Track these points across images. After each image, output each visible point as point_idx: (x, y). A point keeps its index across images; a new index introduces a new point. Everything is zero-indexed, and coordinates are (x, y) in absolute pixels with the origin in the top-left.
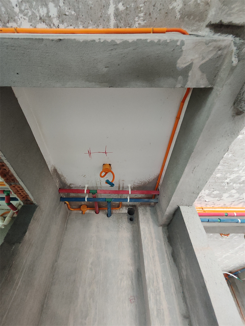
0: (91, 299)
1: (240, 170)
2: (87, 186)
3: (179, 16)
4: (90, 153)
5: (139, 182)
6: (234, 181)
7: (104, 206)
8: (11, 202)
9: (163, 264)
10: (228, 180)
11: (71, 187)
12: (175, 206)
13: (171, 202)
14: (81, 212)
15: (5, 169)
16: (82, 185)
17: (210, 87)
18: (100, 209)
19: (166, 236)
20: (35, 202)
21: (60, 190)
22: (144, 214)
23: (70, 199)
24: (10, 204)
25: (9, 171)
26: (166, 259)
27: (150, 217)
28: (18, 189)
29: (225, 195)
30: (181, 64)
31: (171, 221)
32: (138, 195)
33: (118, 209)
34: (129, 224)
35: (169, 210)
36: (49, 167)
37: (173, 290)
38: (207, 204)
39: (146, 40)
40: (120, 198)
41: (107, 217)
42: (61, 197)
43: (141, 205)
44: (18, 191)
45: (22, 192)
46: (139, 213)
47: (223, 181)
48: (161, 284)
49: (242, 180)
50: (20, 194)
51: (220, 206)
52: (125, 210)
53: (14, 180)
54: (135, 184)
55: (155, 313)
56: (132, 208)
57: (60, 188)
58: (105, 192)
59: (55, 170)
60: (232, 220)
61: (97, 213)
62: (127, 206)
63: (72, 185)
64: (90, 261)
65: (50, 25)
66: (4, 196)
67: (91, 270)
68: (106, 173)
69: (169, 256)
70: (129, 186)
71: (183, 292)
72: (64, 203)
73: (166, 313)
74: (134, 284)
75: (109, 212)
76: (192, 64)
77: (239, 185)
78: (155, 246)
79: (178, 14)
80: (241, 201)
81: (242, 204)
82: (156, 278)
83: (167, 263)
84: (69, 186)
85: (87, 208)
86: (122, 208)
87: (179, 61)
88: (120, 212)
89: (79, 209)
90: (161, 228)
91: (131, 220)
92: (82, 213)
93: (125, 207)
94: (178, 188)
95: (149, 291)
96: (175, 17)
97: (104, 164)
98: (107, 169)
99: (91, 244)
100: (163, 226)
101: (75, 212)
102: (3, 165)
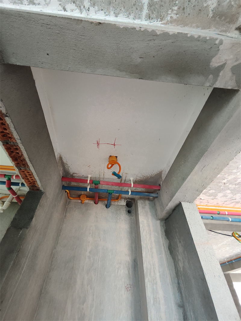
0: (89, 286)
1: (238, 172)
2: (89, 176)
3: (211, 15)
4: (98, 144)
5: (141, 176)
6: (230, 182)
7: (103, 197)
8: (12, 187)
9: (160, 256)
10: (225, 181)
11: (74, 176)
12: (177, 202)
13: (174, 197)
14: (80, 201)
15: (18, 153)
16: (85, 175)
17: (236, 88)
18: (99, 199)
19: (163, 230)
20: (41, 189)
21: (64, 178)
22: (143, 208)
23: (70, 188)
24: (10, 189)
25: (22, 155)
26: (163, 252)
27: (149, 211)
28: (27, 174)
29: (220, 195)
30: (215, 63)
31: (170, 215)
32: (138, 189)
33: (117, 201)
34: (127, 216)
35: (171, 205)
36: (56, 154)
37: (168, 280)
38: (201, 202)
39: (187, 34)
40: (120, 190)
41: (106, 208)
42: (63, 185)
43: (141, 198)
44: (26, 176)
45: (31, 177)
46: (138, 206)
47: (221, 181)
48: (158, 275)
49: (238, 182)
50: (28, 179)
51: (213, 204)
52: (123, 203)
53: (25, 165)
54: (137, 178)
55: (152, 301)
56: (130, 201)
57: (63, 177)
58: (108, 183)
59: (61, 158)
60: (224, 218)
61: (96, 203)
62: (125, 199)
63: (74, 174)
64: (89, 250)
65: (80, 7)
66: (5, 180)
67: (89, 258)
68: (113, 165)
69: (166, 249)
70: (132, 179)
71: (179, 283)
72: (65, 192)
73: (162, 301)
74: (131, 273)
75: (109, 203)
76: (225, 64)
77: (234, 186)
78: (153, 239)
79: (211, 12)
80: (233, 201)
81: (234, 203)
82: (154, 268)
83: (164, 255)
84: (72, 175)
85: (87, 197)
86: (121, 200)
87: (213, 60)
88: (119, 204)
89: (78, 198)
90: (159, 222)
91: (129, 212)
92: (81, 203)
93: (123, 200)
94: (184, 184)
95: (146, 280)
96: (208, 16)
97: (110, 156)
98: (113, 161)
99: (90, 233)
100: (161, 220)
101: (74, 201)
102: (17, 149)
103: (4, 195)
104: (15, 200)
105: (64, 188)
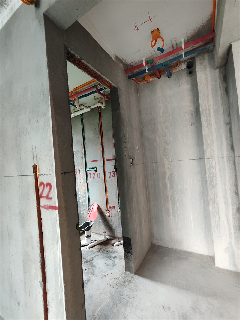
2: (144, 59)
4: (137, 28)
5: (192, 32)
7: (164, 70)
8: (101, 92)
11: (132, 65)
12: (227, 45)
13: (221, 43)
14: (146, 82)
16: (140, 60)
18: (161, 74)
19: (222, 76)
20: (116, 86)
22: (202, 63)
23: (135, 75)
25: (97, 73)
26: (219, 94)
28: (105, 82)
32: (194, 45)
33: (177, 67)
34: (188, 77)
35: (221, 50)
36: (112, 57)
41: (168, 78)
42: (128, 76)
45: (107, 83)
46: (196, 64)
48: (212, 111)
53: (101, 78)
54: (188, 36)
57: (125, 70)
58: (160, 58)
59: (117, 57)
61: (159, 78)
62: (185, 61)
63: (132, 63)
67: (163, 116)
68: (156, 40)
70: (182, 40)
72: (132, 80)
73: (214, 124)
74: (194, 117)
75: (169, 73)
78: (210, 87)
82: (209, 108)
83: (219, 97)
84: (131, 65)
85: (150, 76)
88: (180, 69)
89: (144, 80)
90: (217, 71)
91: (190, 73)
92: (148, 82)
93: (184, 63)
94: (223, 27)
95: (202, 117)
99: (160, 102)
100: (220, 68)
101: (142, 83)
102: (93, 72)
103: (99, 99)
104: (107, 99)
105: (130, 78)
